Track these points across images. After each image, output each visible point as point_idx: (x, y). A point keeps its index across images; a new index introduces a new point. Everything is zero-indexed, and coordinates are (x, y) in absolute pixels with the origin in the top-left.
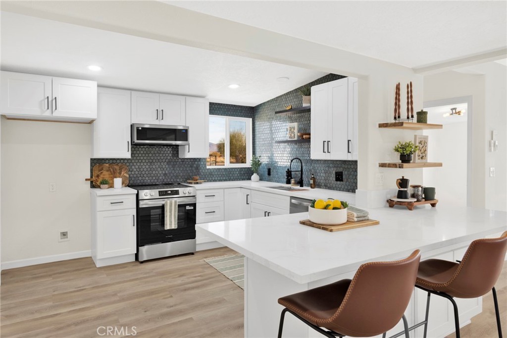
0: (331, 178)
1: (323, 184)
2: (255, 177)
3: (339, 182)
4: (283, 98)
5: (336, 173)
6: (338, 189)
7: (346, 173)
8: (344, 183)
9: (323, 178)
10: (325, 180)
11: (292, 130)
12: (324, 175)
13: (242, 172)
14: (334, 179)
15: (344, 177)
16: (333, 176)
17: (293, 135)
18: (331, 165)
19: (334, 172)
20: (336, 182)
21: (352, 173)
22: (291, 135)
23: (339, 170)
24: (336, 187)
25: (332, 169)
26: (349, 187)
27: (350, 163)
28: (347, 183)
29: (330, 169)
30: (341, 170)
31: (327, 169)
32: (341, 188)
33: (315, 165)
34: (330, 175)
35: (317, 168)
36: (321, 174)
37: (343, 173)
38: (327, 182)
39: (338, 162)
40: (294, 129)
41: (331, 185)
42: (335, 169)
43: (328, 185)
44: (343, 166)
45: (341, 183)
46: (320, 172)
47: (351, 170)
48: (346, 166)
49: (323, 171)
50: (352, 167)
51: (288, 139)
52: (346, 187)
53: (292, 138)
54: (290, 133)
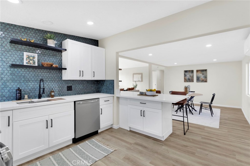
0: (64, 90)
1: (57, 94)
3: (69, 91)
6: (69, 95)
7: (74, 86)
8: (73, 91)
9: (57, 91)
10: (59, 92)
11: (31, 58)
12: (58, 89)
14: (66, 90)
15: (73, 88)
16: (65, 88)
17: (31, 62)
18: (64, 83)
19: (66, 87)
20: (68, 91)
21: (78, 86)
22: (29, 62)
23: (69, 85)
24: (67, 94)
25: (65, 85)
26: (76, 93)
27: (77, 81)
28: (75, 91)
29: (63, 85)
30: (71, 85)
31: (61, 85)
32: (71, 94)
33: (50, 84)
34: (63, 88)
35: (51, 85)
36: (56, 89)
37: (72, 86)
38: (61, 92)
39: (69, 81)
40: (34, 57)
41: (64, 93)
42: (67, 85)
43: (62, 94)
44: (72, 83)
45: (71, 91)
46: (55, 87)
47: (77, 85)
48: (74, 83)
49: (57, 87)
50: (78, 83)
51: (25, 64)
52: (74, 93)
53: (30, 64)
54: (28, 60)
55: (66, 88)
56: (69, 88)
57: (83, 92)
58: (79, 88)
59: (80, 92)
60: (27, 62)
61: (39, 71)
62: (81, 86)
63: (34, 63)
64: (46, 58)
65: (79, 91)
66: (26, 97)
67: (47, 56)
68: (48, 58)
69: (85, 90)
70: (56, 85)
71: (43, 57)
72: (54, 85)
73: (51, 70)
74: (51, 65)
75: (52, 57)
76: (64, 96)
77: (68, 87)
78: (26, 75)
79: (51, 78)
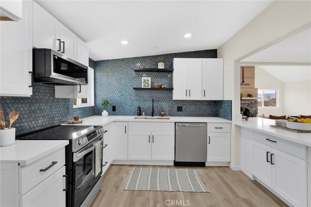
0: (174, 110)
1: (168, 114)
2: (105, 113)
3: (179, 112)
4: (130, 60)
5: (177, 107)
6: (179, 115)
7: (185, 107)
8: (183, 112)
9: (168, 110)
10: (169, 111)
11: (147, 82)
12: (169, 109)
13: (90, 110)
14: (176, 110)
15: (183, 109)
17: (146, 85)
18: (174, 103)
19: (176, 107)
21: (189, 107)
22: (145, 85)
23: (179, 105)
24: (177, 115)
25: (175, 105)
26: (187, 114)
27: (188, 102)
28: (185, 112)
29: (173, 105)
30: (181, 105)
31: (171, 105)
32: (181, 115)
33: (161, 103)
34: (173, 108)
35: (162, 105)
36: (167, 108)
37: (183, 107)
38: (171, 112)
39: (179, 101)
40: (148, 81)
41: (174, 114)
42: (177, 105)
43: (172, 114)
44: (183, 103)
45: (181, 112)
46: (166, 107)
47: (188, 105)
48: (185, 104)
49: (168, 107)
50: (189, 104)
51: (143, 87)
52: (185, 114)
53: (146, 87)
54: (144, 84)
55: (176, 109)
56: (180, 109)
57: (195, 114)
58: (190, 109)
59: (191, 114)
60: (144, 85)
61: (153, 92)
62: (193, 108)
63: (148, 86)
64: (159, 80)
65: (190, 112)
66: (144, 114)
67: (159, 78)
68: (160, 80)
69: (198, 112)
70: (167, 105)
71: (156, 80)
72: (165, 105)
73: (163, 91)
74: (160, 86)
75: (164, 78)
76: (174, 116)
77: (178, 107)
78: (145, 96)
79: (162, 98)
